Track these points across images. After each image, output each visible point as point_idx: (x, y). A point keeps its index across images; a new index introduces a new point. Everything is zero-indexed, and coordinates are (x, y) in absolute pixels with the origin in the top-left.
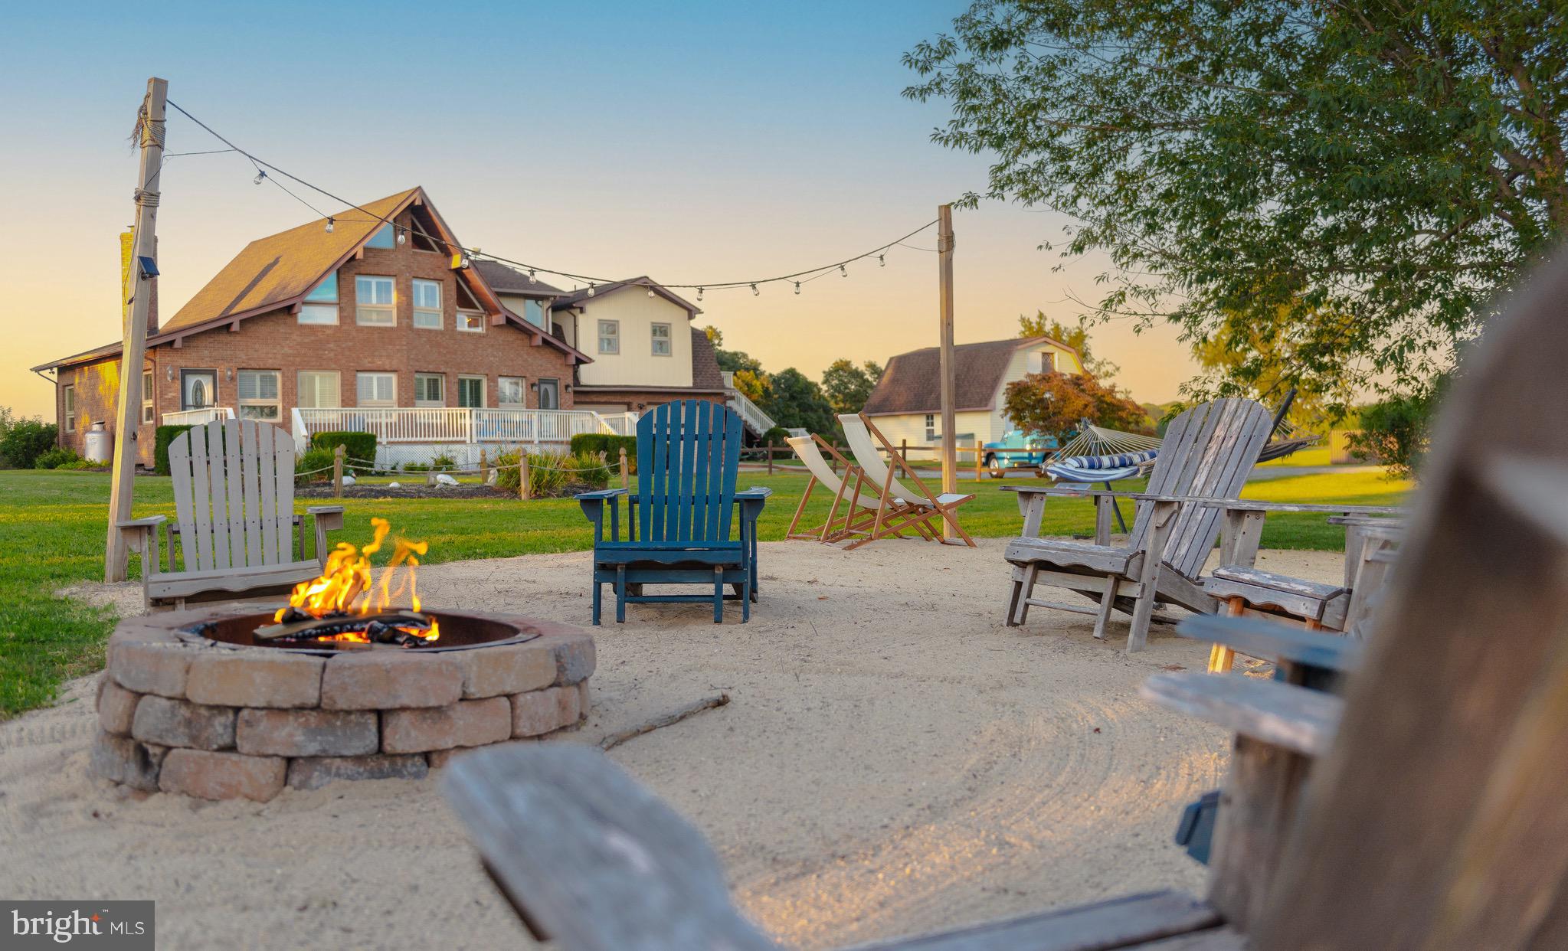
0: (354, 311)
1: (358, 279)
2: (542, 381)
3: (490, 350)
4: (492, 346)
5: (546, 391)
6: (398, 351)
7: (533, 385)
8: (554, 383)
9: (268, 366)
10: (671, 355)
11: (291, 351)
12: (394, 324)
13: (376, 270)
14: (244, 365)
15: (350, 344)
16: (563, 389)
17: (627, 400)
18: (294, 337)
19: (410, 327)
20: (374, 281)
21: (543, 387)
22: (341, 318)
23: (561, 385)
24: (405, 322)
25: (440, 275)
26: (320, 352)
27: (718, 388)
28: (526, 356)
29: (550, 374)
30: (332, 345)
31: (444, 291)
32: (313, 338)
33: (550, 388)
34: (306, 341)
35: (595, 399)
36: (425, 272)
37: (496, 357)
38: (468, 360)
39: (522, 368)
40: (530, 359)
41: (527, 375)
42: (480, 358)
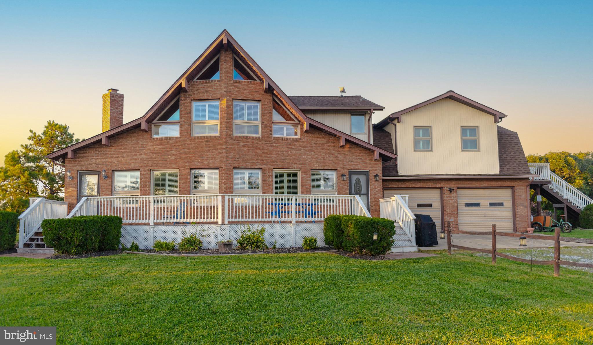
0: (190, 125)
1: (194, 104)
2: (351, 173)
3: (303, 150)
4: (305, 147)
5: (358, 180)
6: (220, 153)
7: (343, 175)
8: (365, 173)
9: (131, 168)
10: (479, 151)
11: (146, 157)
12: (218, 134)
13: (206, 97)
14: (116, 168)
15: (186, 150)
16: (373, 177)
17: (438, 185)
18: (148, 147)
19: (230, 136)
20: (207, 104)
21: (354, 178)
22: (181, 132)
23: (371, 175)
24: (225, 132)
25: (257, 96)
26: (165, 157)
27: (524, 174)
28: (336, 154)
29: (360, 167)
30: (173, 152)
31: (262, 108)
32: (161, 147)
33: (362, 178)
34: (156, 149)
35: (410, 186)
36: (245, 95)
37: (308, 155)
38: (283, 158)
39: (333, 164)
40: (340, 156)
41: (339, 168)
42: (294, 157)
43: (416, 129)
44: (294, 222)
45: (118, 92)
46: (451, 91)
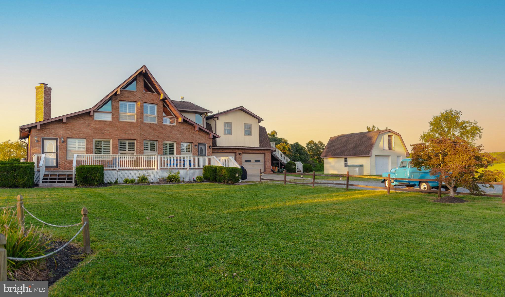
0: (118, 114)
1: (120, 102)
2: (199, 144)
3: (177, 132)
4: (178, 130)
5: (201, 148)
6: (137, 131)
7: (195, 146)
8: (205, 145)
9: (80, 137)
10: (251, 136)
11: (90, 131)
12: (135, 121)
13: (128, 99)
14: (70, 136)
15: (116, 128)
16: (208, 147)
17: (234, 152)
18: (92, 125)
19: (142, 122)
20: (128, 104)
21: (200, 147)
22: (113, 118)
23: (207, 146)
24: (139, 120)
25: (156, 102)
26: (103, 132)
27: (269, 147)
28: (193, 135)
29: (203, 141)
30: (108, 129)
31: (158, 108)
32: (100, 126)
33: (203, 147)
34: (97, 127)
35: (222, 151)
36: (150, 101)
37: (180, 135)
38: (168, 136)
39: (191, 139)
40: (194, 136)
41: (193, 142)
42: (173, 135)
43: (225, 123)
44: (188, 169)
45: (47, 86)
46: (242, 106)
